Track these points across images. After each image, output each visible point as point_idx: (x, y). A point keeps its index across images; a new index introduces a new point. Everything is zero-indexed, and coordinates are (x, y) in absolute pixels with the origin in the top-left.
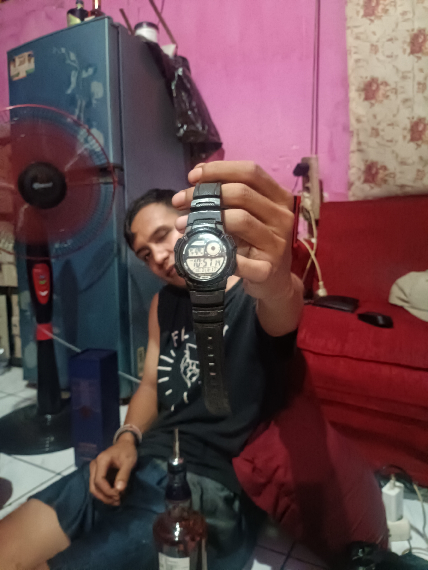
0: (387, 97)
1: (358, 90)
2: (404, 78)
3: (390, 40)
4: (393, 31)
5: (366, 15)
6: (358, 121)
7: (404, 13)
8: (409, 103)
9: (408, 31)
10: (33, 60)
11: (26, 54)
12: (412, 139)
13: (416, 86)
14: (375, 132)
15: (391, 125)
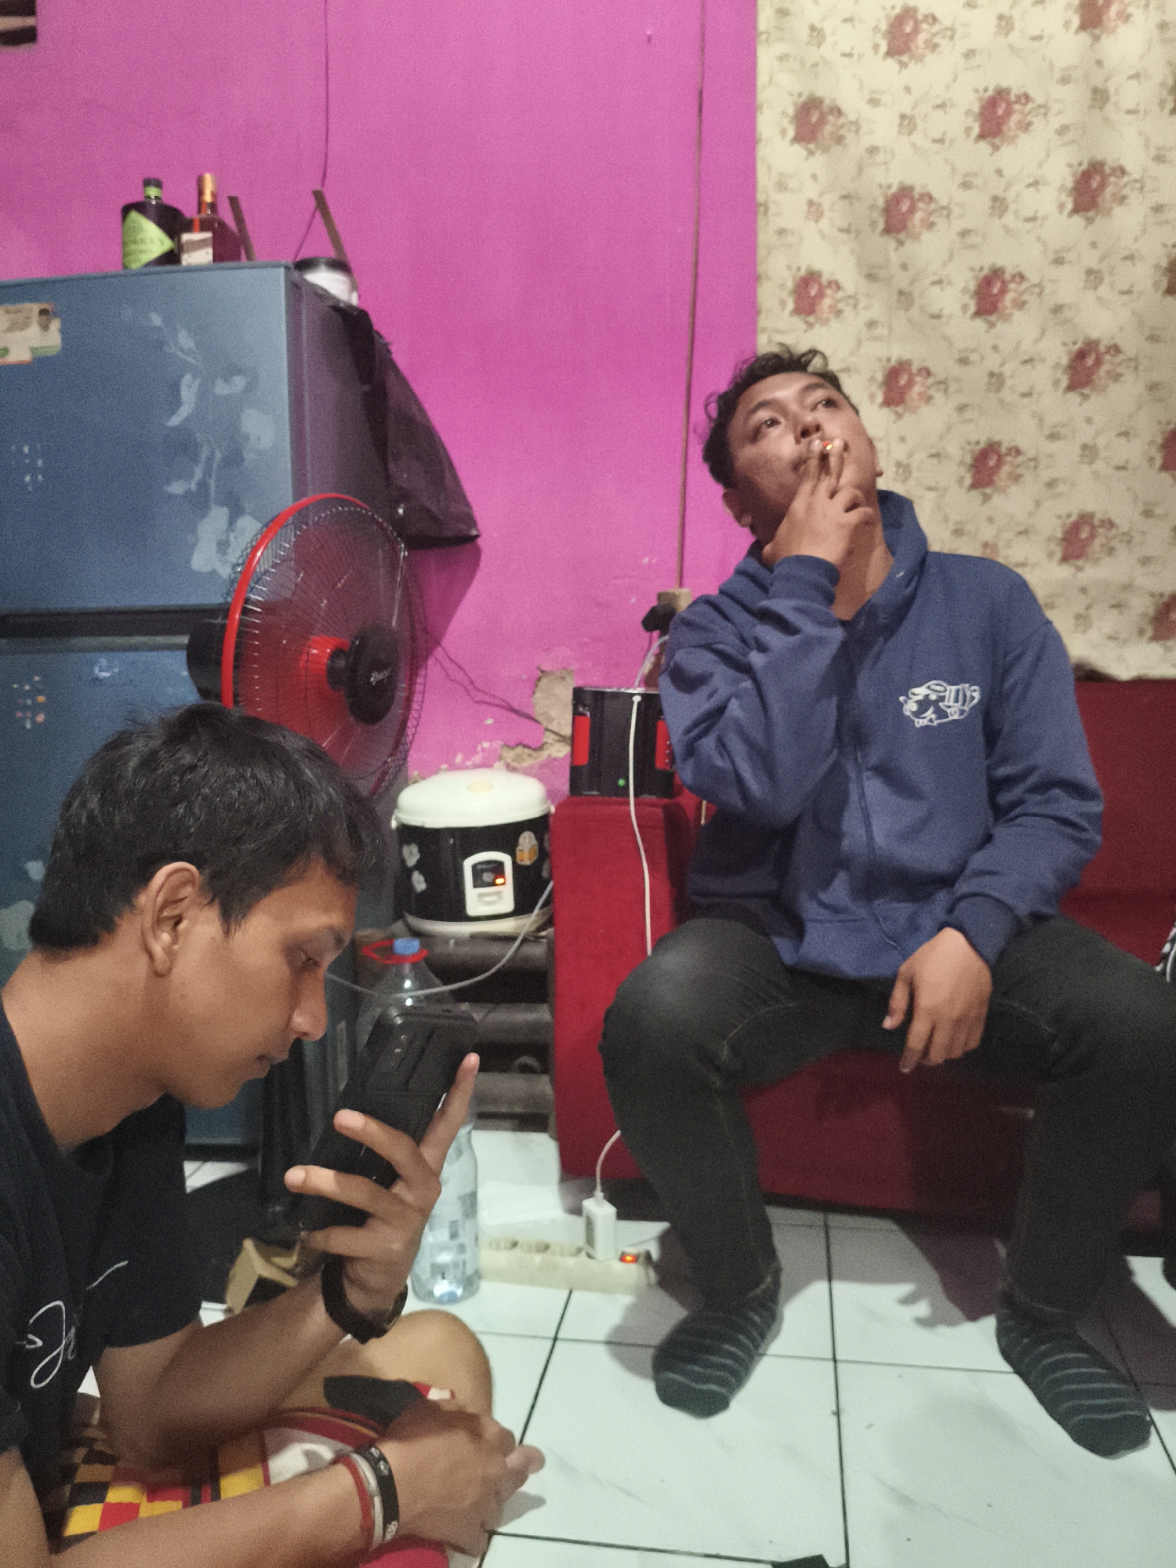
5: (798, 311)
7: (871, 324)
9: (880, 360)
10: (55, 325)
11: (36, 308)
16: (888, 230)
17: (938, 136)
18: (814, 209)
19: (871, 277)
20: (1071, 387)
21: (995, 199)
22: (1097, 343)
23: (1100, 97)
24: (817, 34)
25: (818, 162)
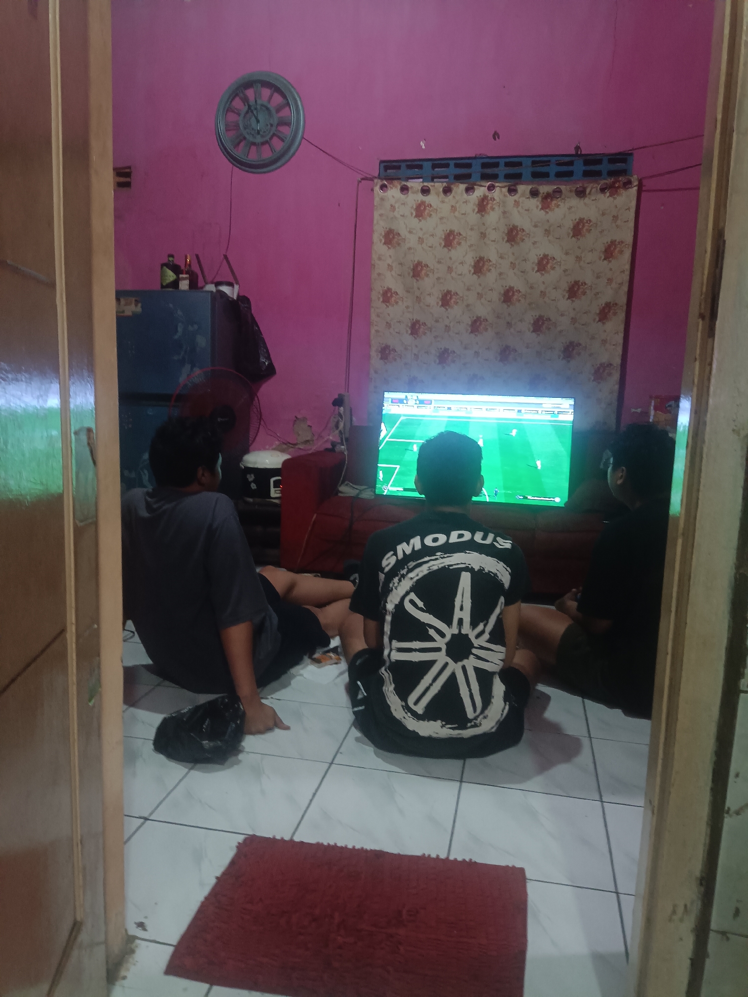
1: (377, 351)
2: (406, 349)
3: (399, 322)
4: (401, 317)
5: (384, 301)
7: (407, 307)
8: (408, 366)
9: (410, 319)
10: (140, 305)
11: (134, 299)
16: (414, 276)
17: (431, 245)
18: (390, 267)
19: (408, 291)
20: (472, 332)
21: (449, 267)
22: (480, 317)
23: (483, 235)
24: (393, 208)
25: (392, 252)
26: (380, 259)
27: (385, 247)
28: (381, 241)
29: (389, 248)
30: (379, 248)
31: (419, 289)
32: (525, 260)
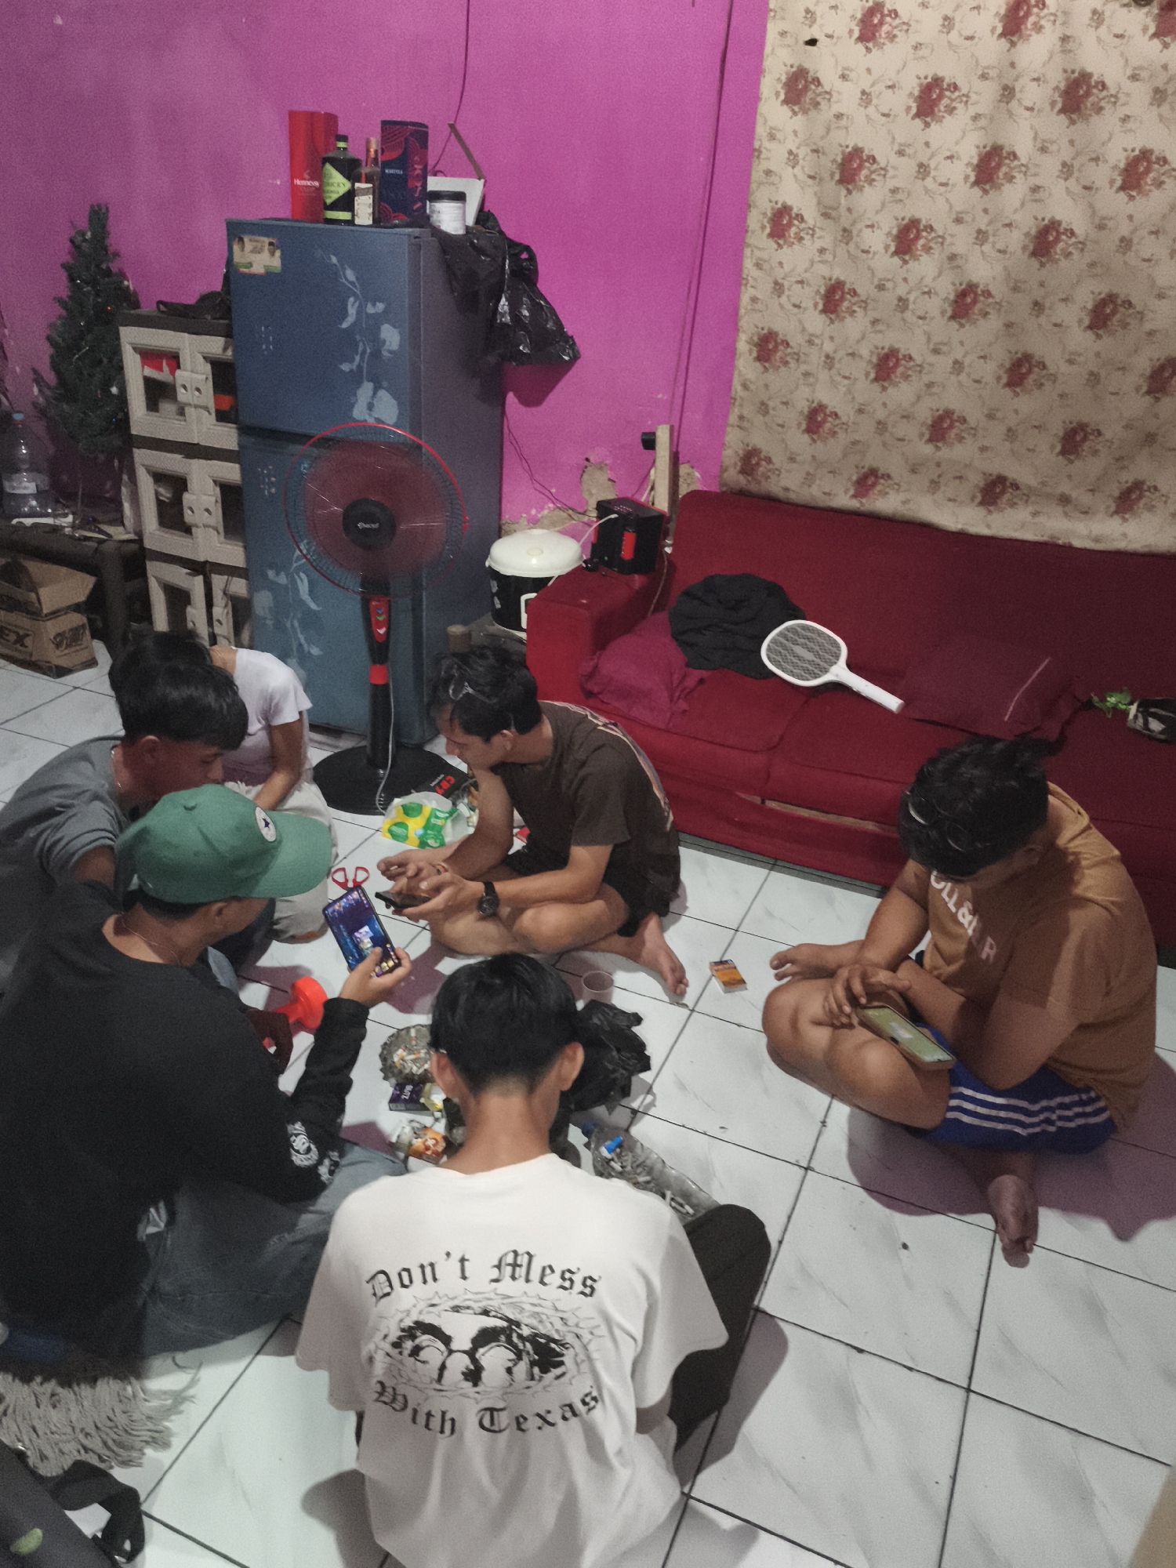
0: (786, 363)
1: (748, 343)
2: (810, 342)
3: (801, 282)
4: (806, 271)
5: (771, 235)
6: (745, 387)
7: (822, 251)
8: (811, 380)
9: (824, 278)
10: (278, 253)
11: (267, 240)
12: (808, 431)
13: (823, 358)
14: (764, 408)
15: (786, 403)
16: (841, 181)
17: (886, 111)
18: (793, 158)
19: (826, 215)
20: (953, 317)
21: (921, 165)
22: (976, 286)
23: (1008, 93)
24: (810, 16)
25: (798, 122)
26: (772, 137)
27: (786, 110)
28: (777, 94)
29: (795, 113)
30: (772, 110)
31: (849, 210)
32: (1096, 160)
